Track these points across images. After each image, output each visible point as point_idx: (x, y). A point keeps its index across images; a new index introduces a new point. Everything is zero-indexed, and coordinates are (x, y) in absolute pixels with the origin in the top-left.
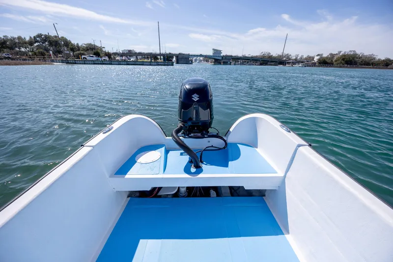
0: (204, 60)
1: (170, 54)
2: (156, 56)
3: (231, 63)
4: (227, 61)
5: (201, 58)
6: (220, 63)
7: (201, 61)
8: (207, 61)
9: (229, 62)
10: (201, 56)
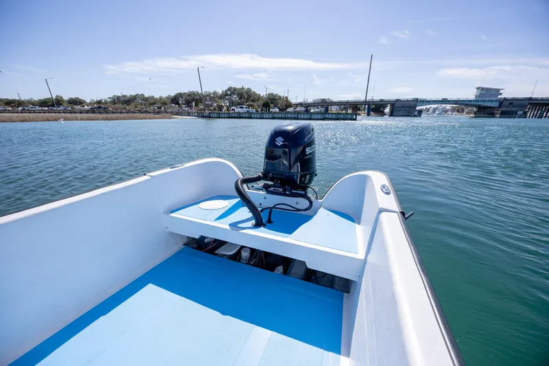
0: (453, 110)
1: (381, 100)
2: (356, 106)
3: (525, 113)
4: (515, 109)
5: (448, 107)
6: (492, 115)
7: (446, 111)
8: (460, 111)
9: (520, 113)
10: (444, 101)
